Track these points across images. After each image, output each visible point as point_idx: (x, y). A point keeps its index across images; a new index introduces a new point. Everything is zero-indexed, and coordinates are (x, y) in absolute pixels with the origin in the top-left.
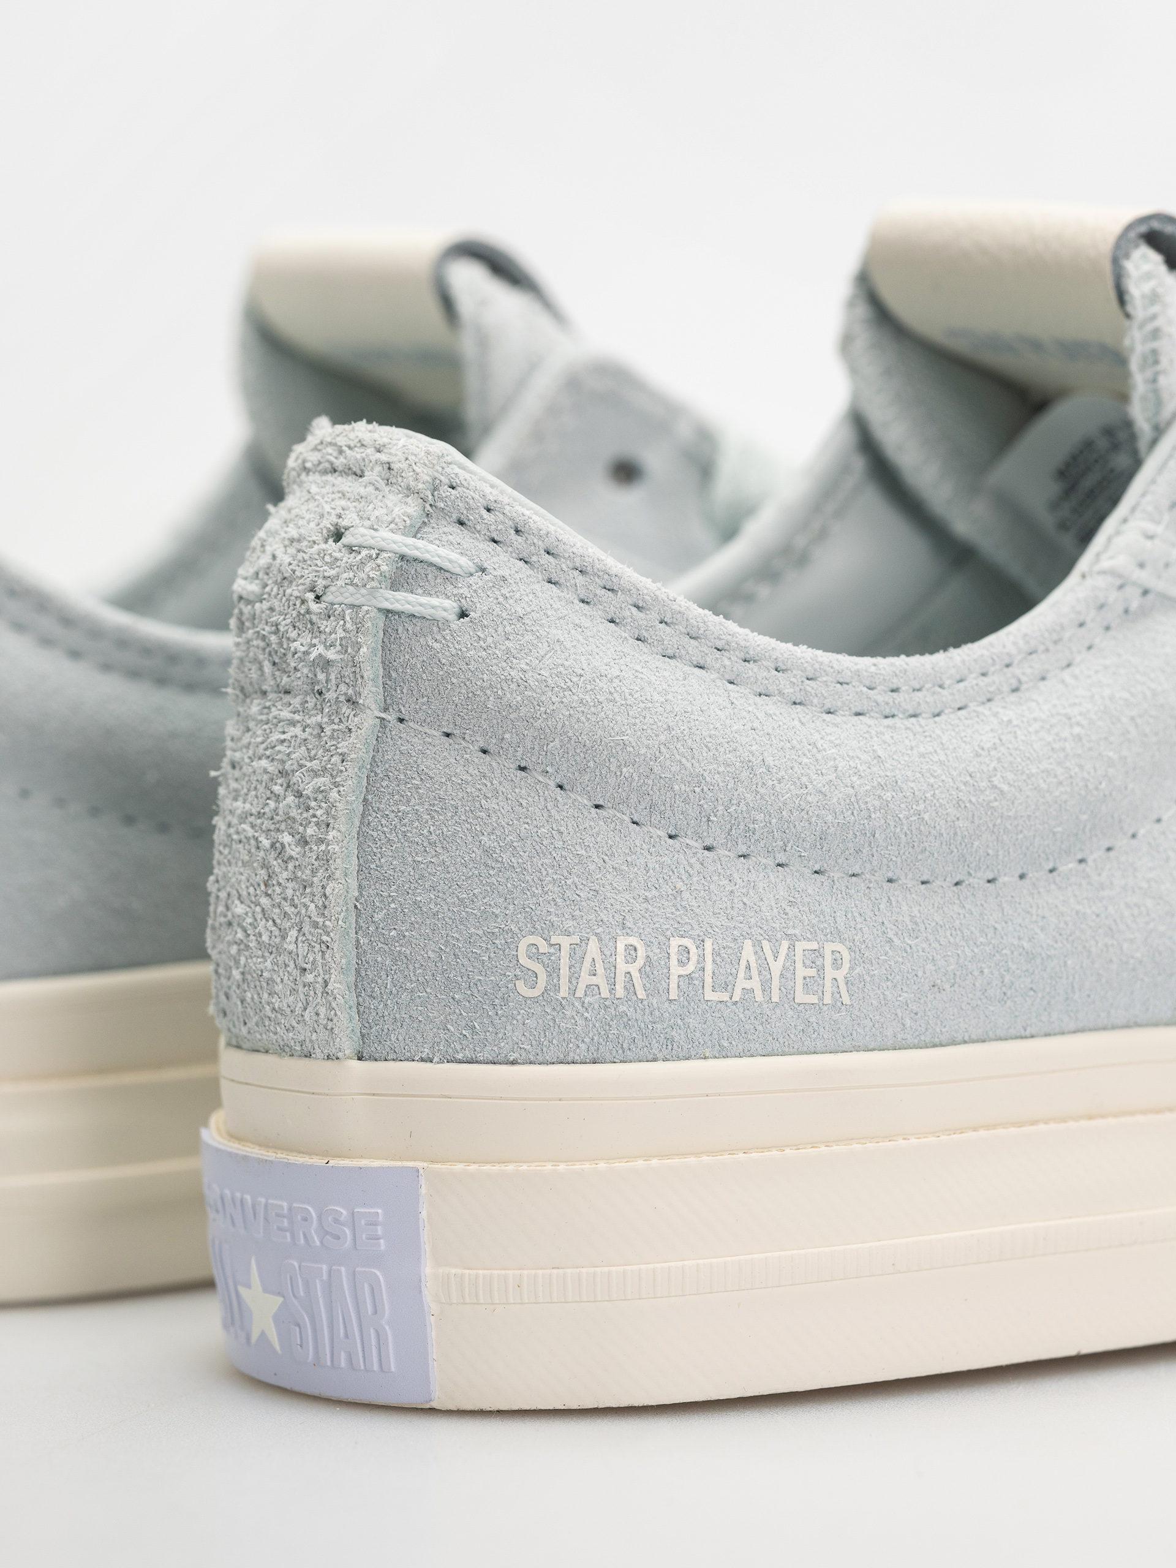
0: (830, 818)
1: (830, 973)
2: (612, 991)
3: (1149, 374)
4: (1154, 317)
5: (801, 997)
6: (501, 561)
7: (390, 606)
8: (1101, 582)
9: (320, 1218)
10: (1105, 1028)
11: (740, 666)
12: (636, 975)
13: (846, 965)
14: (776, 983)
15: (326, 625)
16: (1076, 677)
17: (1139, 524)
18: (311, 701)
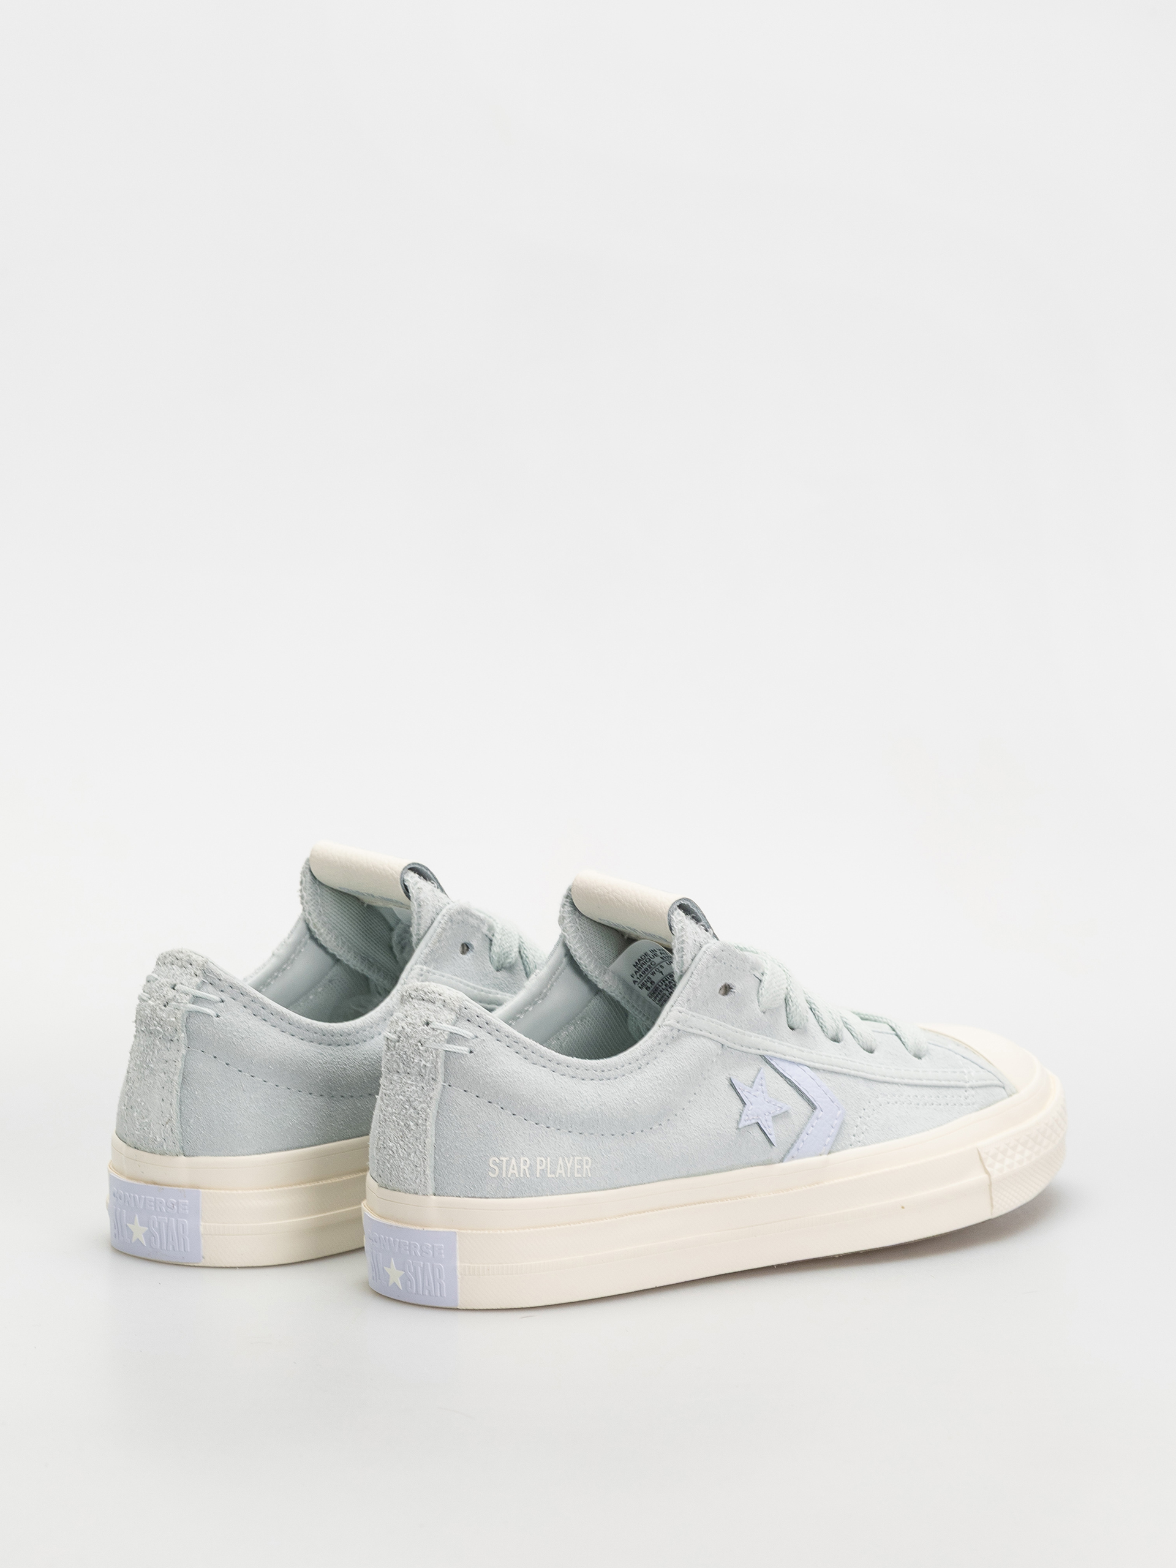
0: (585, 1117)
1: (585, 1166)
2: (519, 1175)
3: (680, 955)
4: (682, 936)
5: (576, 1175)
6: (482, 1034)
7: (447, 1049)
8: (666, 1029)
9: (421, 1247)
10: (666, 1180)
11: (556, 1066)
12: (527, 1170)
13: (590, 1164)
14: (569, 1171)
15: (425, 1054)
16: (658, 1063)
17: (677, 1008)
18: (419, 1078)
